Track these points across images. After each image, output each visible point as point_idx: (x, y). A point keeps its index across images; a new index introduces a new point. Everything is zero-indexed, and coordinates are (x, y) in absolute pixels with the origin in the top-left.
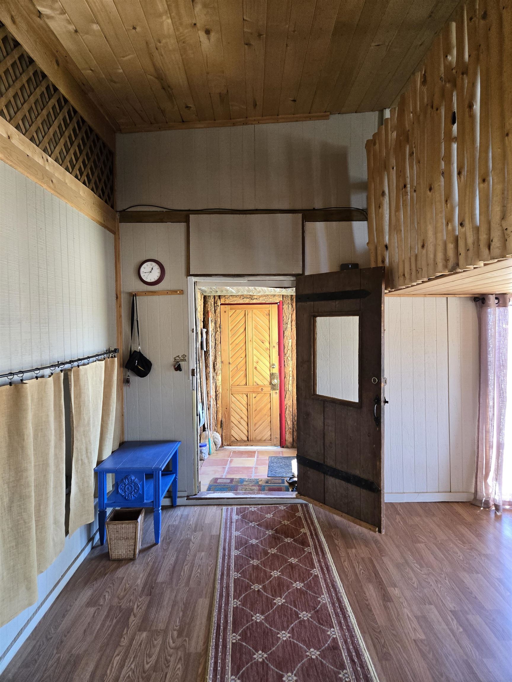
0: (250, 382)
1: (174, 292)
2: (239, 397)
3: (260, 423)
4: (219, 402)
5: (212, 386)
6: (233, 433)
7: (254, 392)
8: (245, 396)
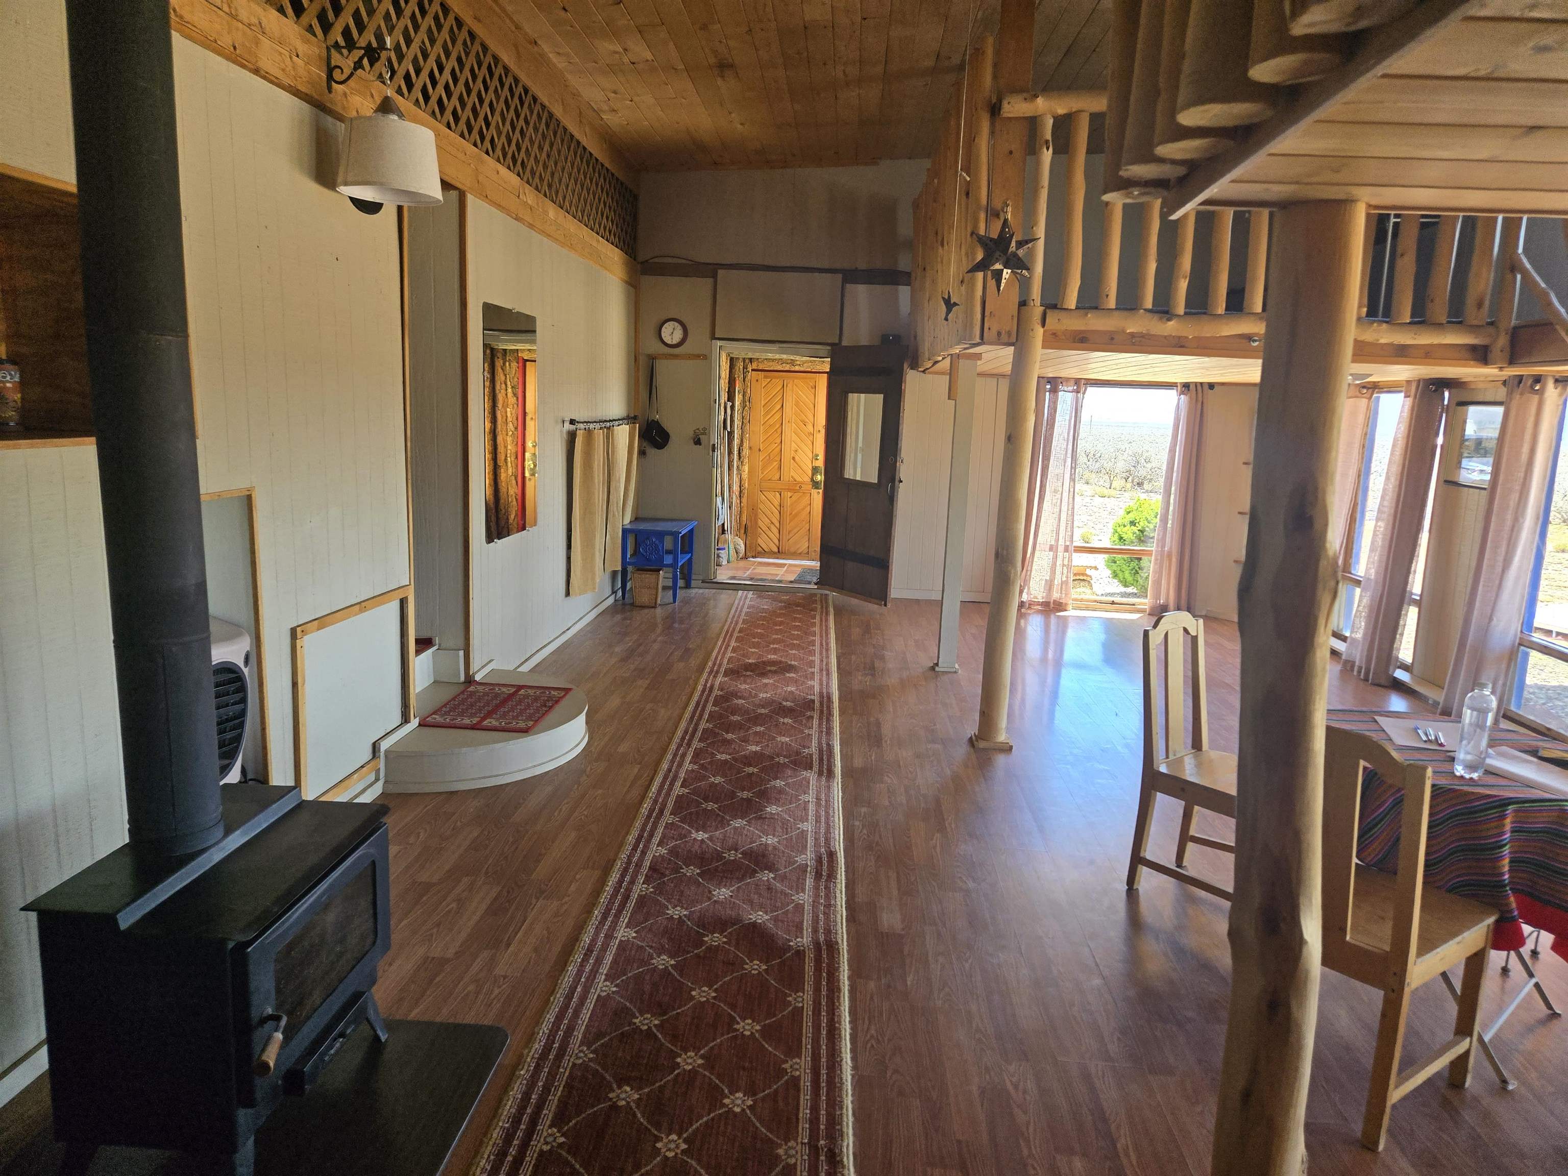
0: (785, 478)
1: (698, 356)
2: (770, 495)
3: (795, 531)
4: (744, 500)
5: (736, 478)
6: (760, 541)
7: (789, 490)
8: (778, 494)
